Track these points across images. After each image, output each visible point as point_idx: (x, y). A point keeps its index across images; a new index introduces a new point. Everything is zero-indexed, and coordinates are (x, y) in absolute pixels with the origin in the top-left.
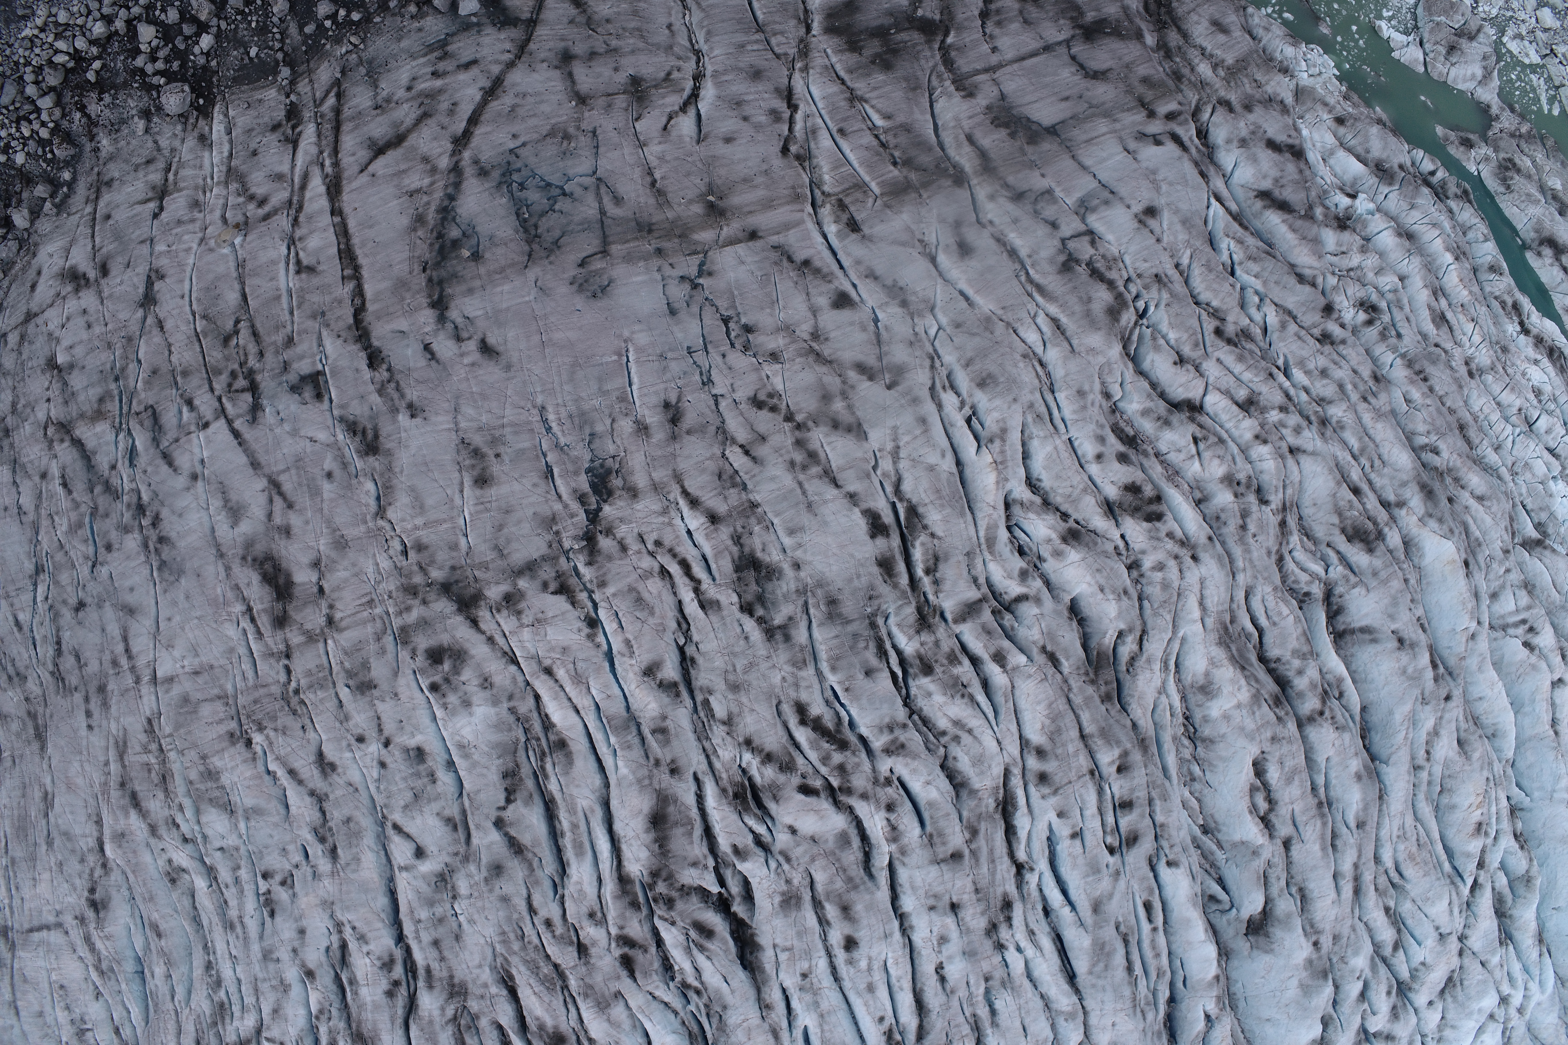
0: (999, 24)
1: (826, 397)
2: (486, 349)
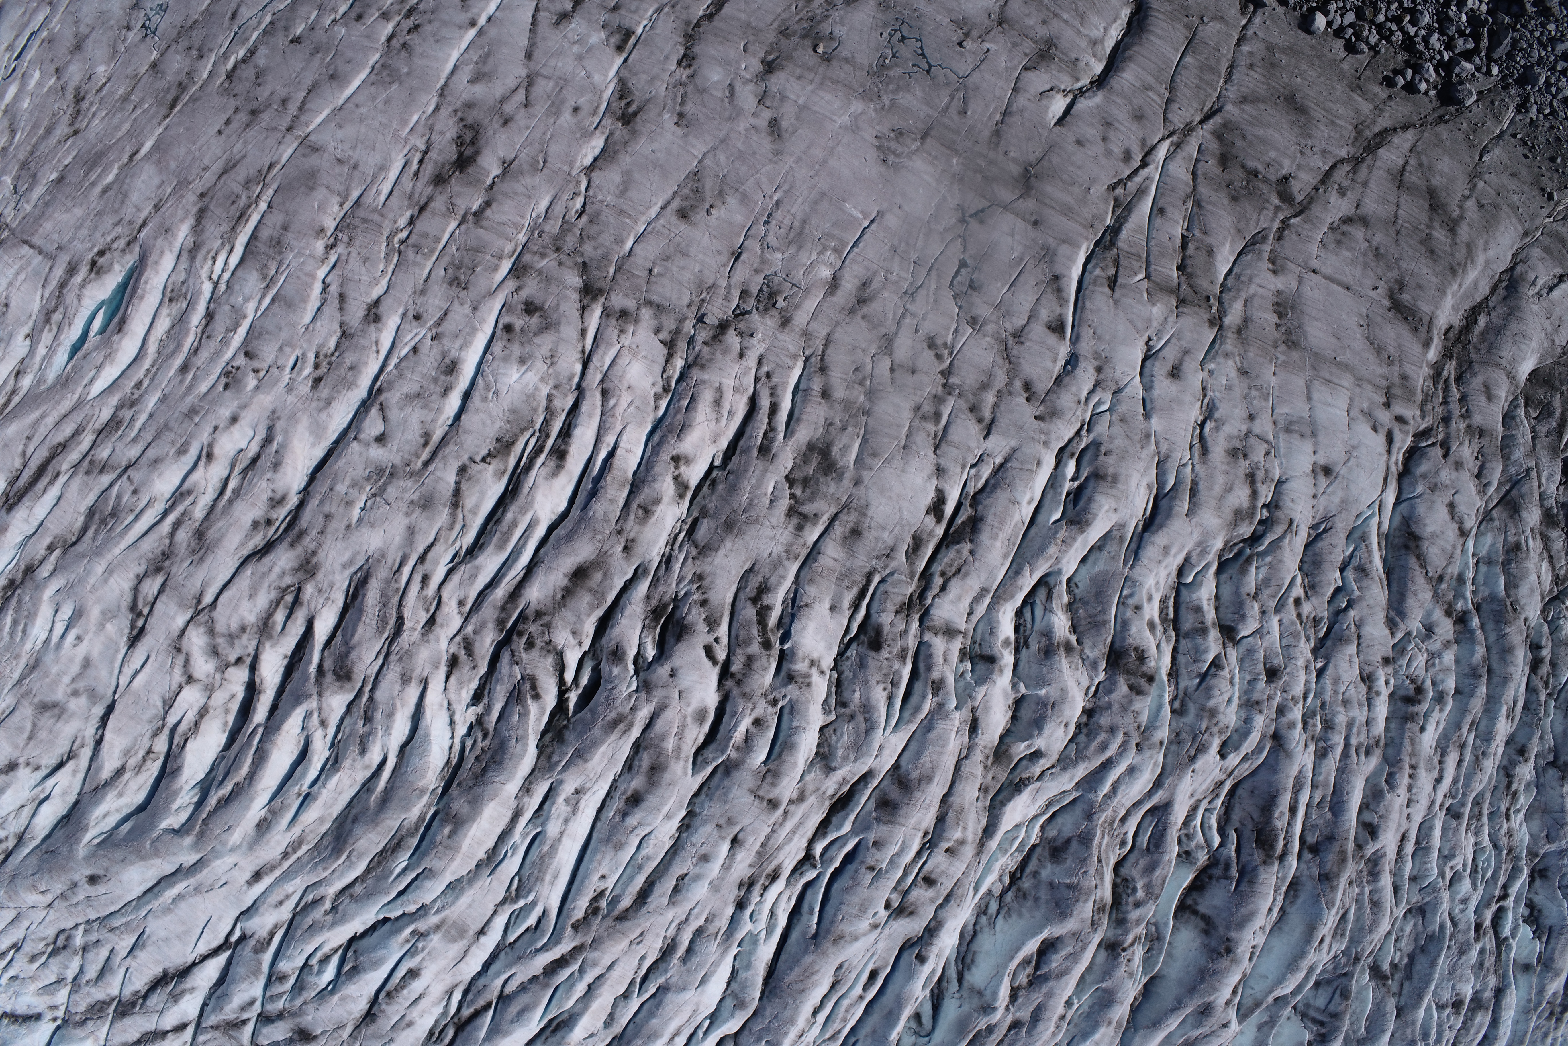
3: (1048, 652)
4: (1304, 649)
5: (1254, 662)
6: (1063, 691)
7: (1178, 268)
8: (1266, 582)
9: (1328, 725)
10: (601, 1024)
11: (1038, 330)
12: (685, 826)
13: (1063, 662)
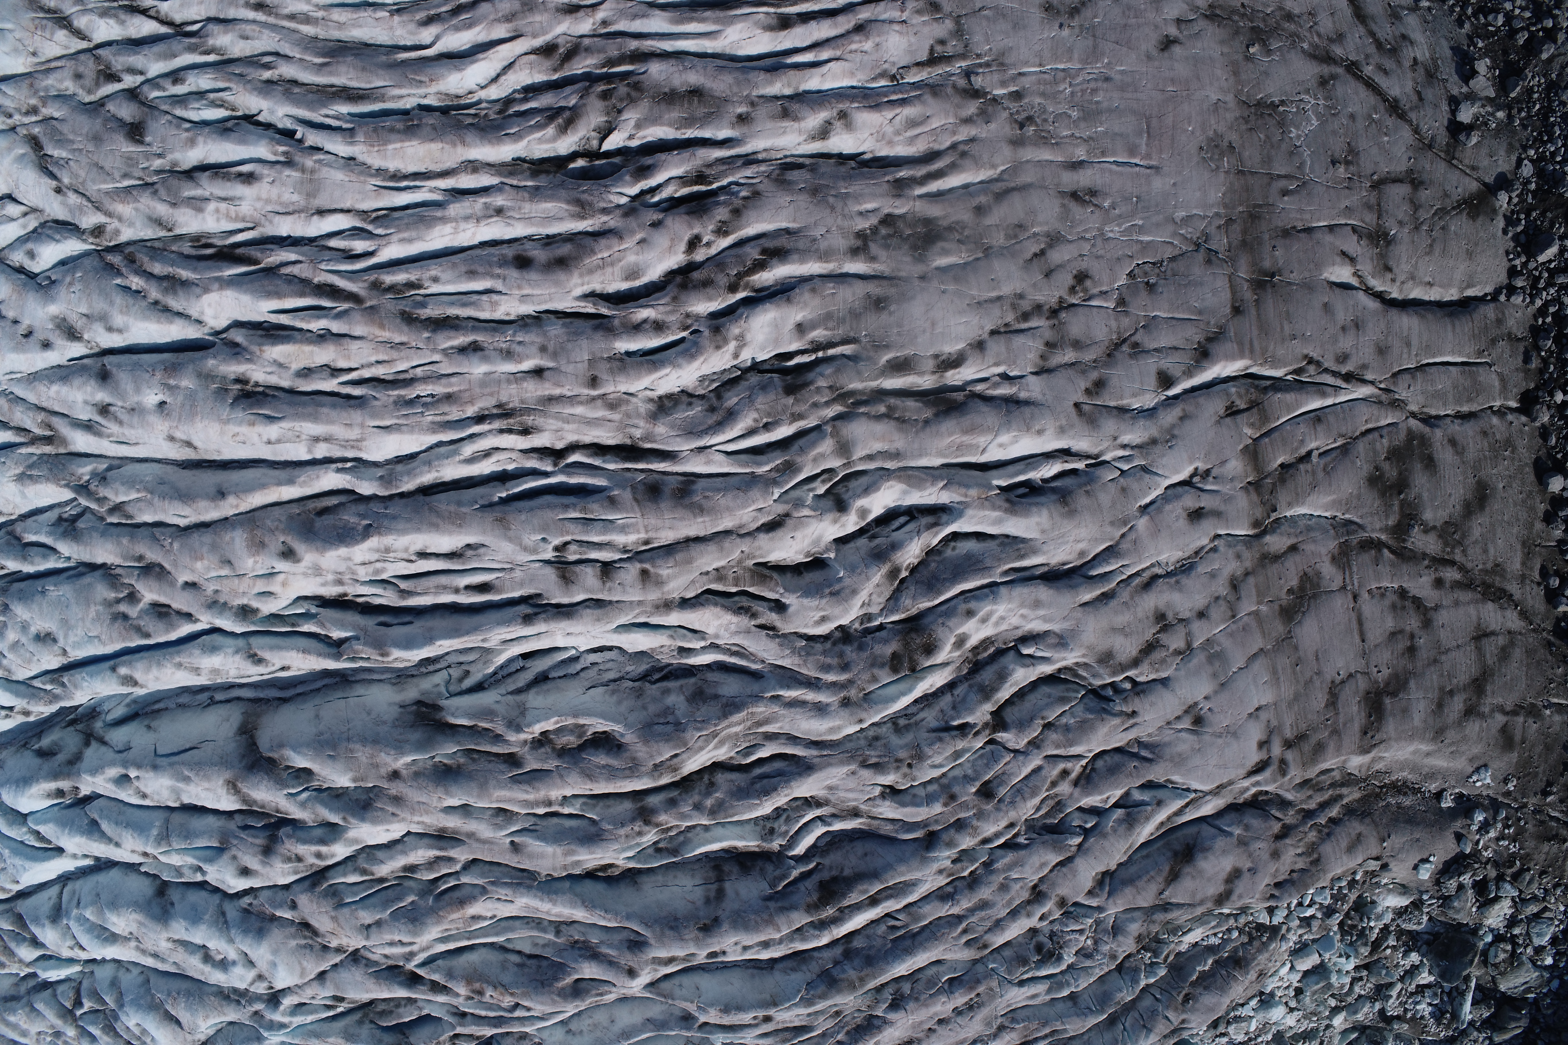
0: (1394, 607)
1: (1077, 345)
2: (1167, 43)
3: (879, 556)
4: (1028, 809)
5: (988, 766)
6: (854, 592)
7: (1282, 466)
8: (1067, 728)
9: (973, 882)
10: (295, 366)
11: (1151, 365)
12: (524, 322)
13: (878, 575)
